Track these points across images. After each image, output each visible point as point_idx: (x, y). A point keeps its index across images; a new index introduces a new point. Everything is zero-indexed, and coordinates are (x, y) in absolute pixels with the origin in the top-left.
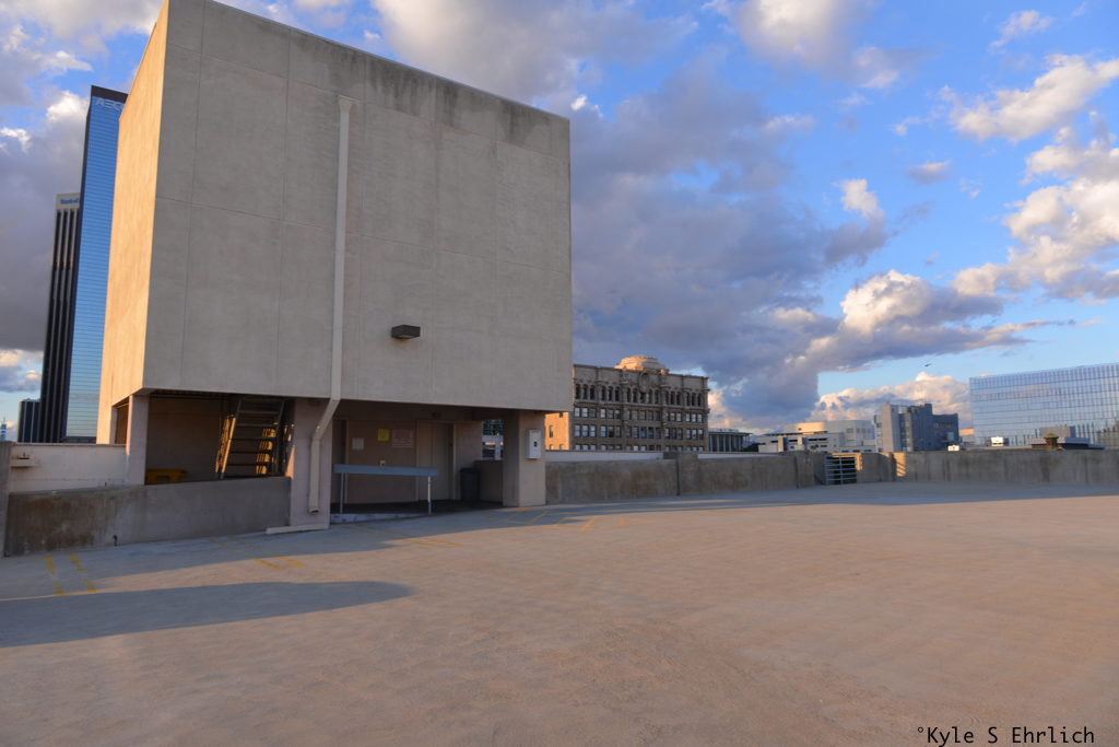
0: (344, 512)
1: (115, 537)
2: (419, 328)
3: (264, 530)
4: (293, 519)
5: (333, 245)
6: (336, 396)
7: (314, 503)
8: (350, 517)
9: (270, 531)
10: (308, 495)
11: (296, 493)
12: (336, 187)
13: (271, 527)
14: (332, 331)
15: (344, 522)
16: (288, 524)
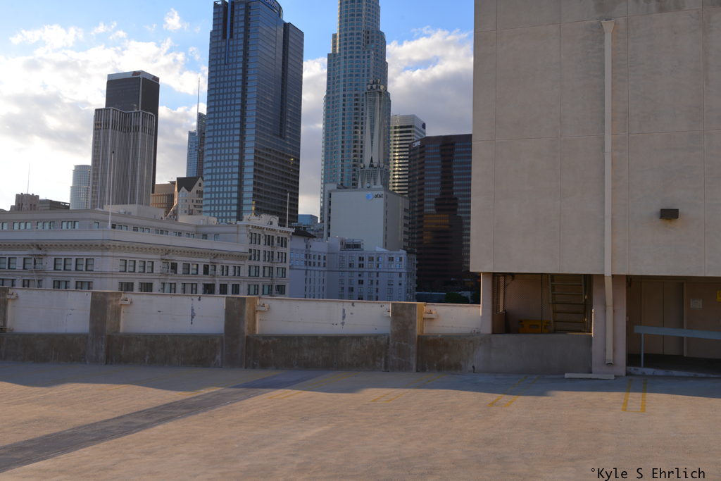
0: (646, 366)
1: (473, 367)
2: (677, 210)
3: (564, 374)
4: (594, 369)
5: (603, 148)
6: (608, 273)
7: (609, 356)
8: (649, 371)
9: (567, 375)
10: (605, 350)
11: (596, 347)
12: (603, 100)
13: (569, 372)
14: (604, 219)
15: (643, 375)
16: (591, 373)
